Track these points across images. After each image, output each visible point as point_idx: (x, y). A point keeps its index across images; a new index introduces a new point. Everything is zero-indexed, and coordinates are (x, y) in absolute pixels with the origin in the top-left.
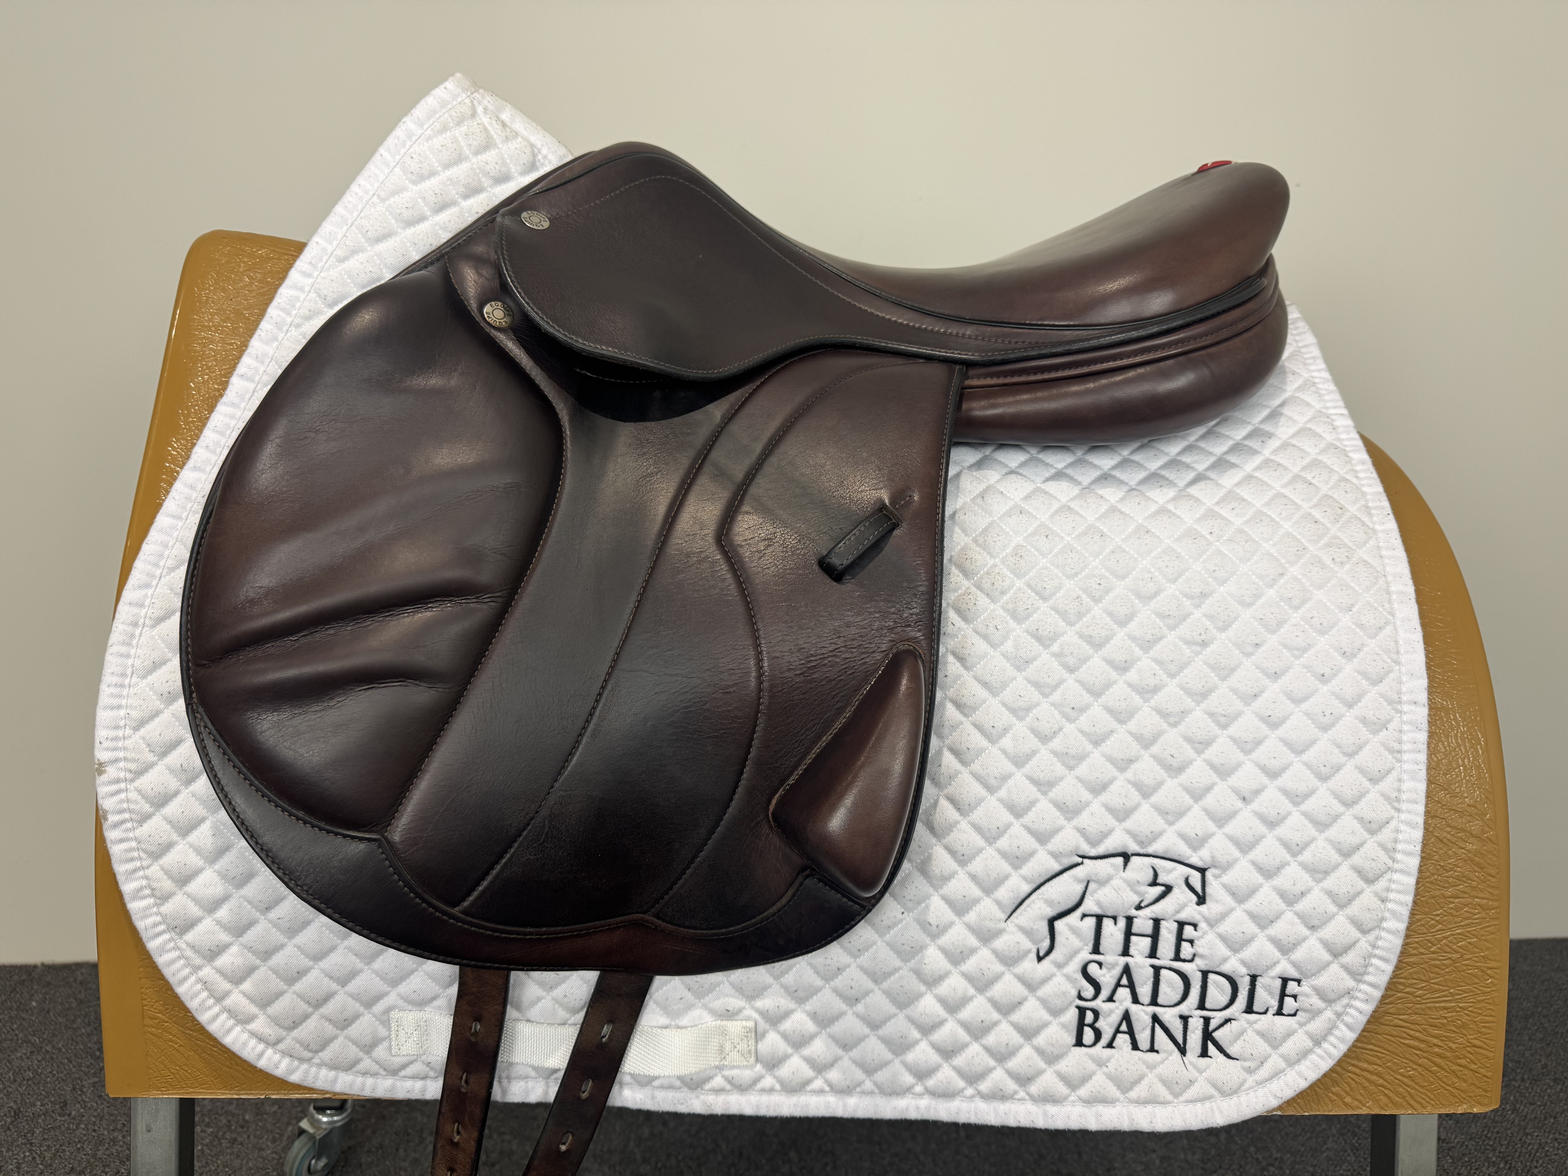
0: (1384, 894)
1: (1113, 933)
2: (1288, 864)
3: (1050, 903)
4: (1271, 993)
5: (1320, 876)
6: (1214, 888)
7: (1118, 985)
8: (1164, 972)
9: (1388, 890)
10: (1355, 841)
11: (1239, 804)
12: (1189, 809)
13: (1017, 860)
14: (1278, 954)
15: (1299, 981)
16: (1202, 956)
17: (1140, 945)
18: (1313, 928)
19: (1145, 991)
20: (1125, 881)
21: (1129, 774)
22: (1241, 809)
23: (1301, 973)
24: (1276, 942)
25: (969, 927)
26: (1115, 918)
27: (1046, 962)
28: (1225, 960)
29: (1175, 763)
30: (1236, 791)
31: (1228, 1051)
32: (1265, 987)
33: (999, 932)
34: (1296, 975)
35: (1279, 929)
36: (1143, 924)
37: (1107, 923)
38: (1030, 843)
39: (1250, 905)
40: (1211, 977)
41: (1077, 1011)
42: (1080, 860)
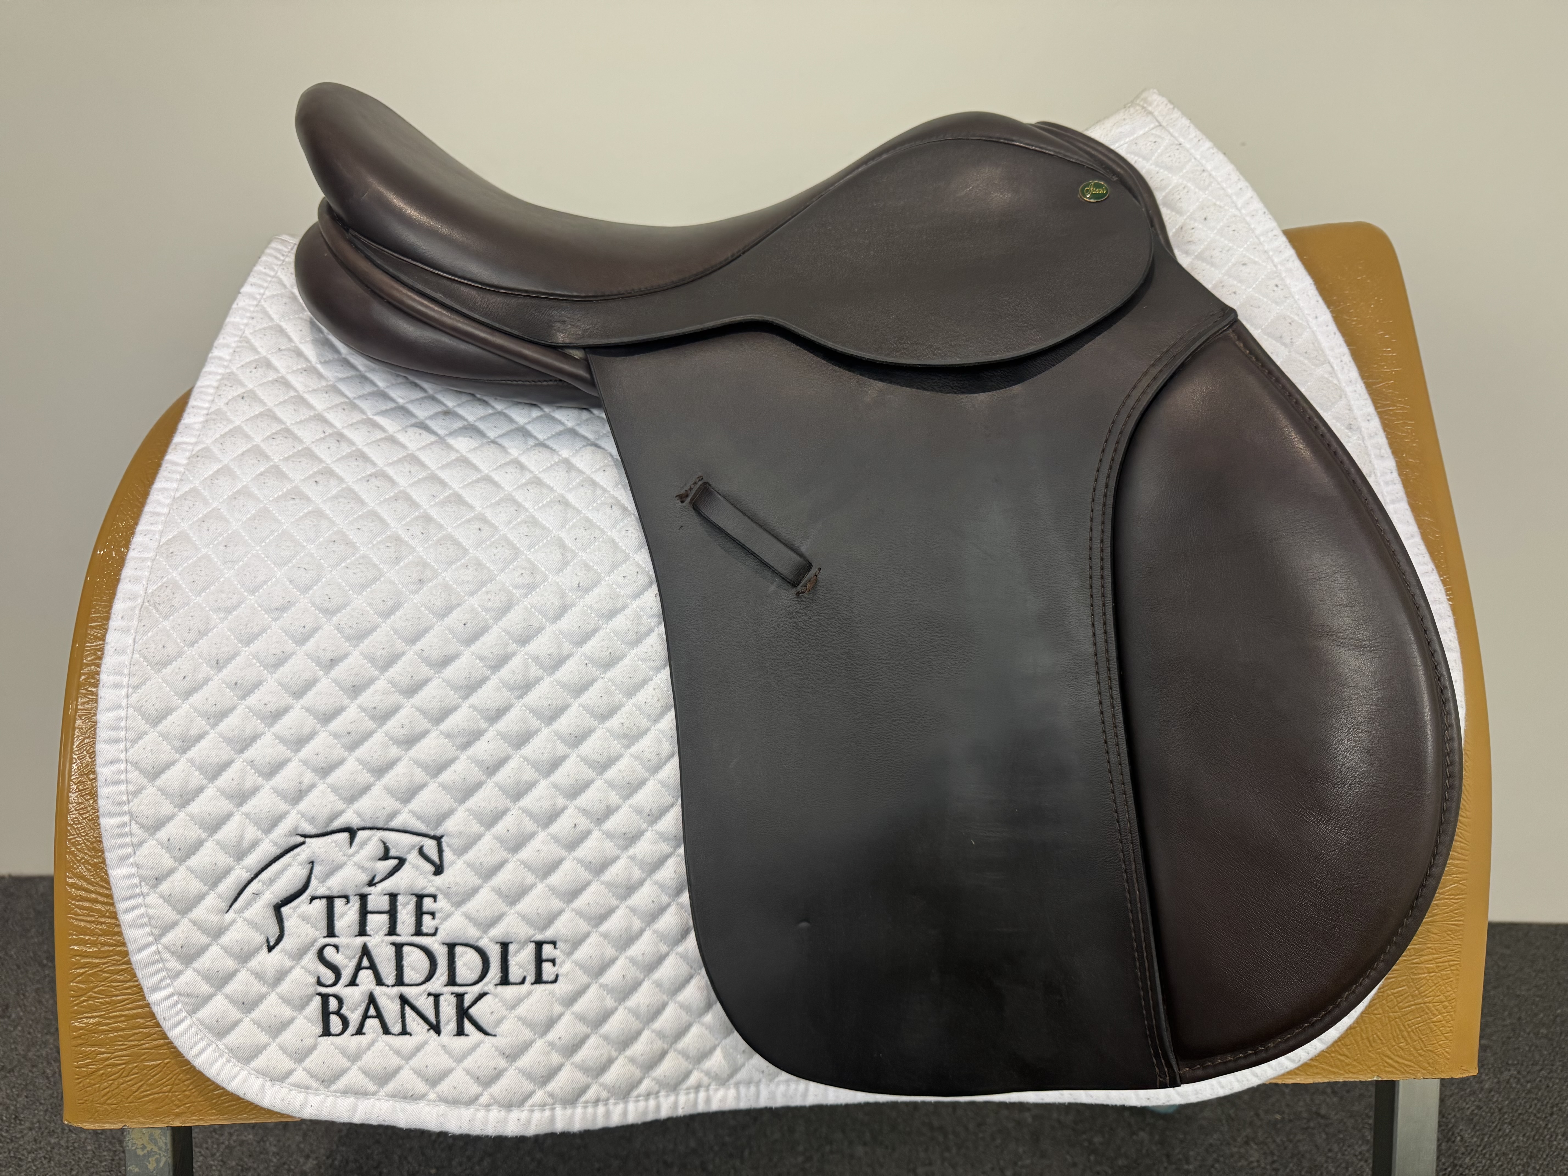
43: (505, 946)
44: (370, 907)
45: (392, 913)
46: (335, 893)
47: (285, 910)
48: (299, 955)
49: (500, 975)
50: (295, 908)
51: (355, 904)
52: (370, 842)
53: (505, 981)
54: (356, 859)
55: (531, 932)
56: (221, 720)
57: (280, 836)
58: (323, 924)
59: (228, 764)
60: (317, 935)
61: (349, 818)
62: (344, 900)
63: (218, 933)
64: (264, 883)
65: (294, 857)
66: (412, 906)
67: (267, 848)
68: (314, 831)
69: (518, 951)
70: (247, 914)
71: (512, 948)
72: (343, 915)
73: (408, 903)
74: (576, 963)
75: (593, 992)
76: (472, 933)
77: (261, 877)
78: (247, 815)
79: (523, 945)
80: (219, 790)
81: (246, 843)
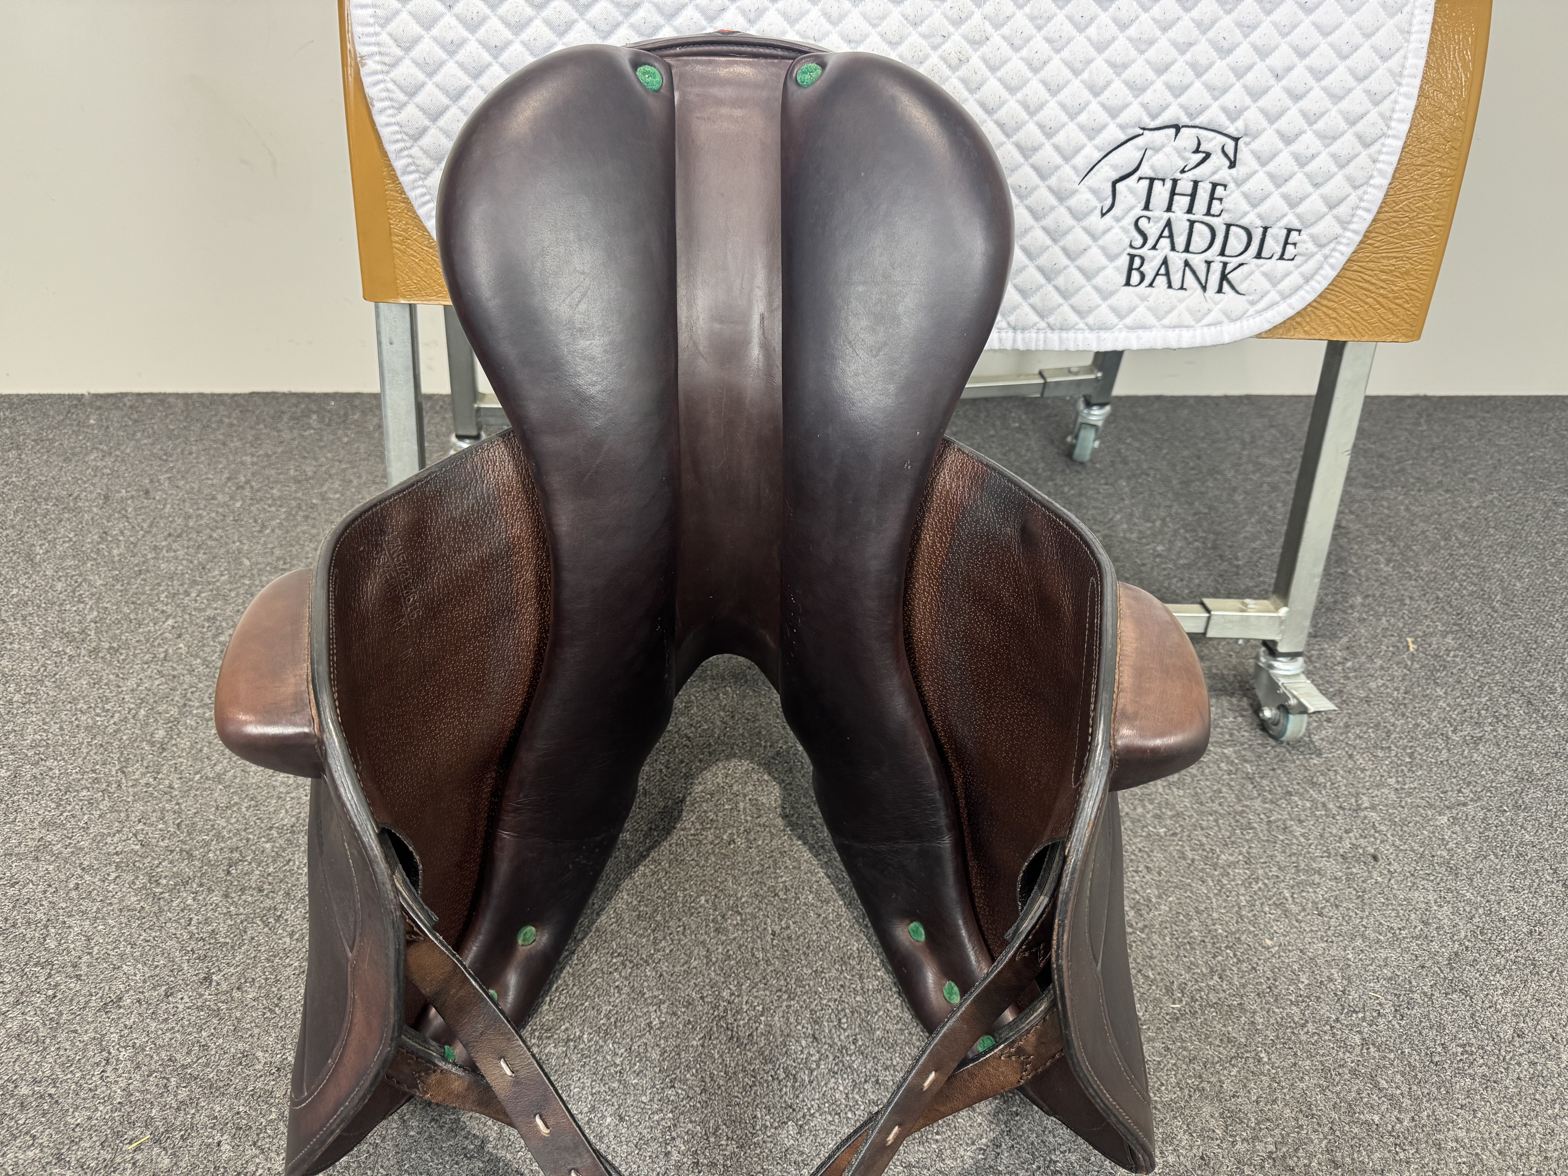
0: (1376, 156)
1: (1161, 192)
2: (1304, 132)
3: (1115, 167)
4: (1277, 241)
5: (1329, 141)
6: (1244, 153)
7: (1161, 236)
8: (1197, 226)
9: (1380, 152)
10: (1360, 110)
11: (1272, 81)
12: (1232, 85)
13: (1092, 132)
14: (1286, 208)
15: (1300, 231)
16: (1228, 211)
17: (1181, 202)
18: (1317, 185)
19: (1180, 241)
20: (1176, 149)
21: (1188, 56)
22: (1273, 86)
23: (1303, 223)
24: (1286, 197)
25: (1050, 189)
26: (1163, 180)
27: (1108, 217)
28: (1245, 214)
29: (1226, 45)
30: (1271, 70)
31: (1238, 289)
32: (1272, 236)
33: (1074, 192)
34: (1298, 225)
35: (1290, 188)
36: (1185, 186)
37: (1157, 184)
38: (1104, 117)
39: (1270, 167)
40: (1233, 228)
41: (1128, 258)
42: (1141, 131)
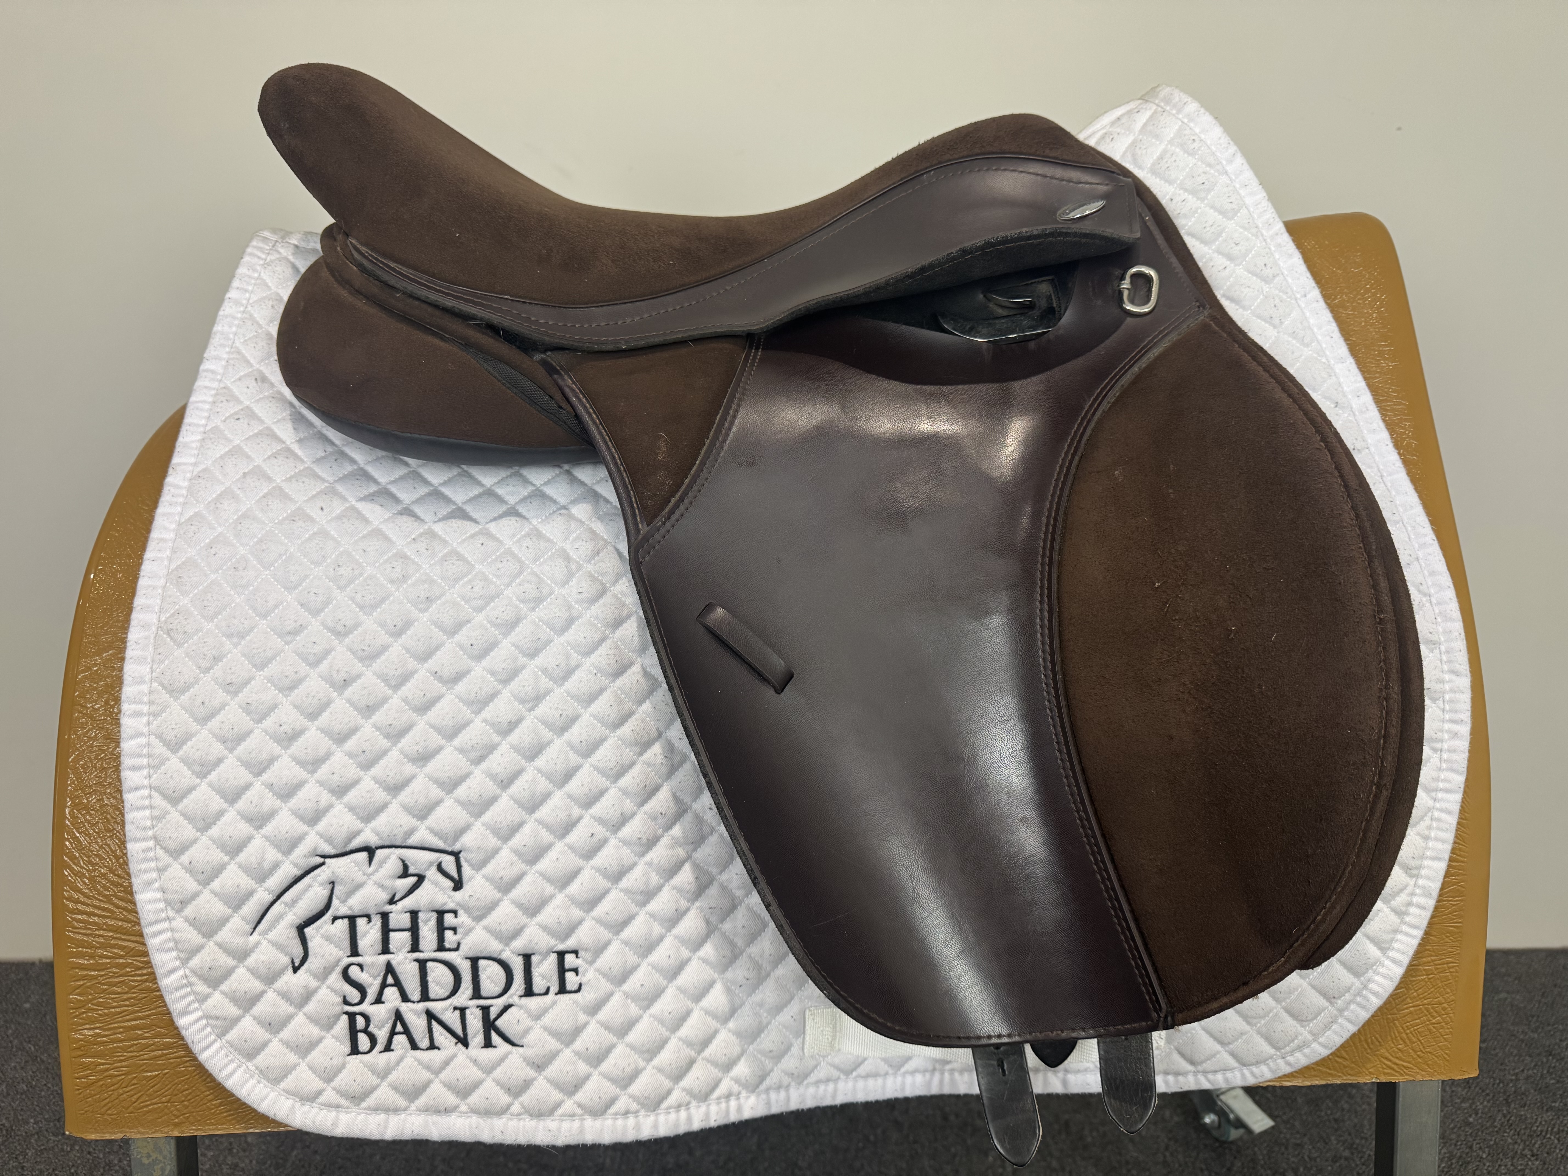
43: (527, 958)
44: (392, 924)
45: (414, 930)
46: (356, 913)
47: (307, 930)
48: (323, 975)
49: (523, 986)
50: (317, 929)
51: (377, 922)
52: (389, 861)
53: (529, 992)
54: (378, 876)
55: (553, 942)
56: (239, 744)
57: (300, 856)
58: (347, 943)
59: (247, 787)
60: (340, 954)
61: (368, 837)
62: (365, 919)
63: (242, 955)
64: (286, 904)
65: (314, 879)
66: (433, 922)
67: (288, 870)
68: (333, 852)
69: (541, 962)
70: (271, 936)
71: (534, 959)
72: (364, 935)
73: (429, 920)
74: (598, 971)
75: (616, 999)
76: (494, 947)
77: (282, 899)
78: (266, 838)
79: (546, 955)
80: (239, 813)
81: (266, 865)
